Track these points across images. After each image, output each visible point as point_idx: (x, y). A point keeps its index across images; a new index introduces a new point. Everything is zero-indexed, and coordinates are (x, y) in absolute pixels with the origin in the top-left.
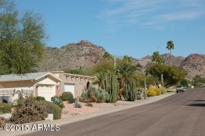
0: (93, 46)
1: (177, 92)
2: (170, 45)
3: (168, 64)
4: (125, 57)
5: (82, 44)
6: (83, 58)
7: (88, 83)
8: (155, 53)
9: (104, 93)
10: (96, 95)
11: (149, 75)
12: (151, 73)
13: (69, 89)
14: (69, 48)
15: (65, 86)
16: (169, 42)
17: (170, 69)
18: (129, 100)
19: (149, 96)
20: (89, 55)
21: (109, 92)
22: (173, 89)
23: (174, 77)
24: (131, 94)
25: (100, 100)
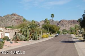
0: (18, 16)
1: (55, 36)
2: (53, 16)
3: (51, 24)
4: (32, 21)
5: (13, 15)
6: (13, 21)
7: (16, 32)
8: (46, 19)
9: (23, 37)
10: (19, 38)
11: (43, 29)
12: (44, 28)
13: (7, 35)
14: (7, 17)
15: (5, 33)
16: (52, 15)
17: (52, 26)
18: (34, 40)
19: (43, 38)
20: (16, 20)
21: (25, 36)
22: (54, 35)
23: (54, 30)
24: (35, 37)
25: (21, 40)
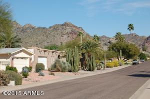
1: (133, 64)
2: (131, 27)
6: (66, 36)
8: (117, 33)
16: (130, 25)
20: (71, 33)
23: (130, 53)
